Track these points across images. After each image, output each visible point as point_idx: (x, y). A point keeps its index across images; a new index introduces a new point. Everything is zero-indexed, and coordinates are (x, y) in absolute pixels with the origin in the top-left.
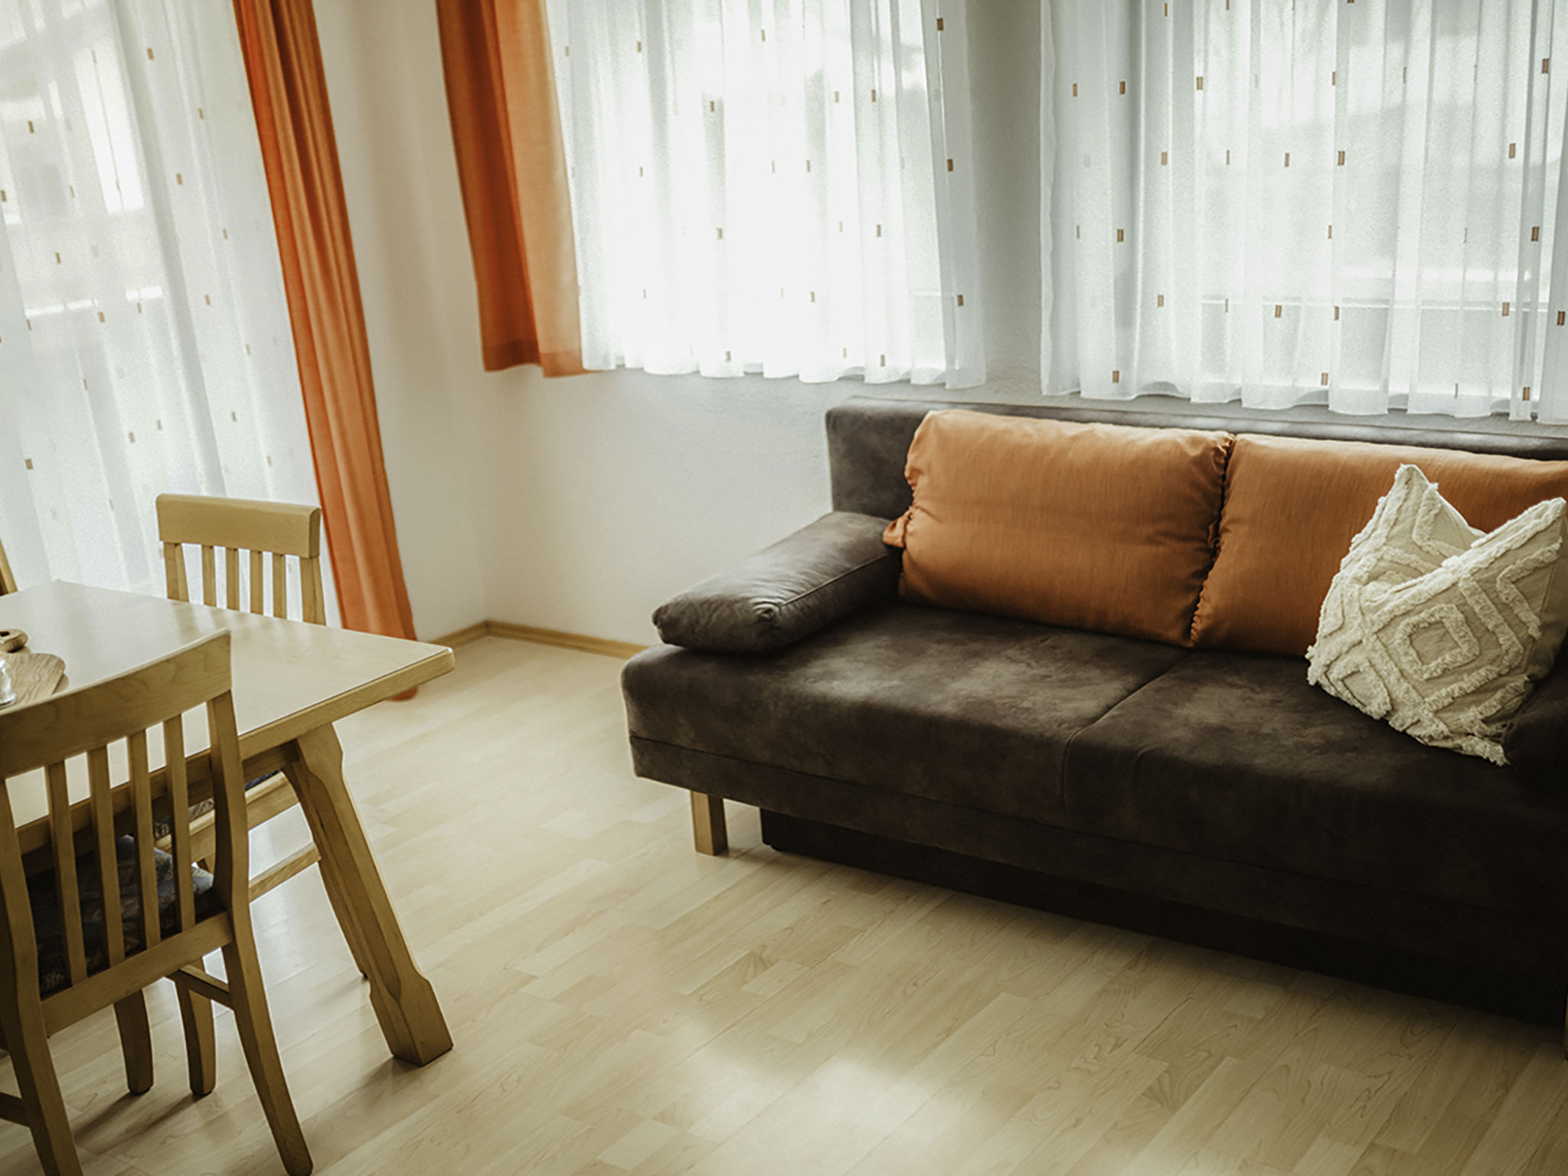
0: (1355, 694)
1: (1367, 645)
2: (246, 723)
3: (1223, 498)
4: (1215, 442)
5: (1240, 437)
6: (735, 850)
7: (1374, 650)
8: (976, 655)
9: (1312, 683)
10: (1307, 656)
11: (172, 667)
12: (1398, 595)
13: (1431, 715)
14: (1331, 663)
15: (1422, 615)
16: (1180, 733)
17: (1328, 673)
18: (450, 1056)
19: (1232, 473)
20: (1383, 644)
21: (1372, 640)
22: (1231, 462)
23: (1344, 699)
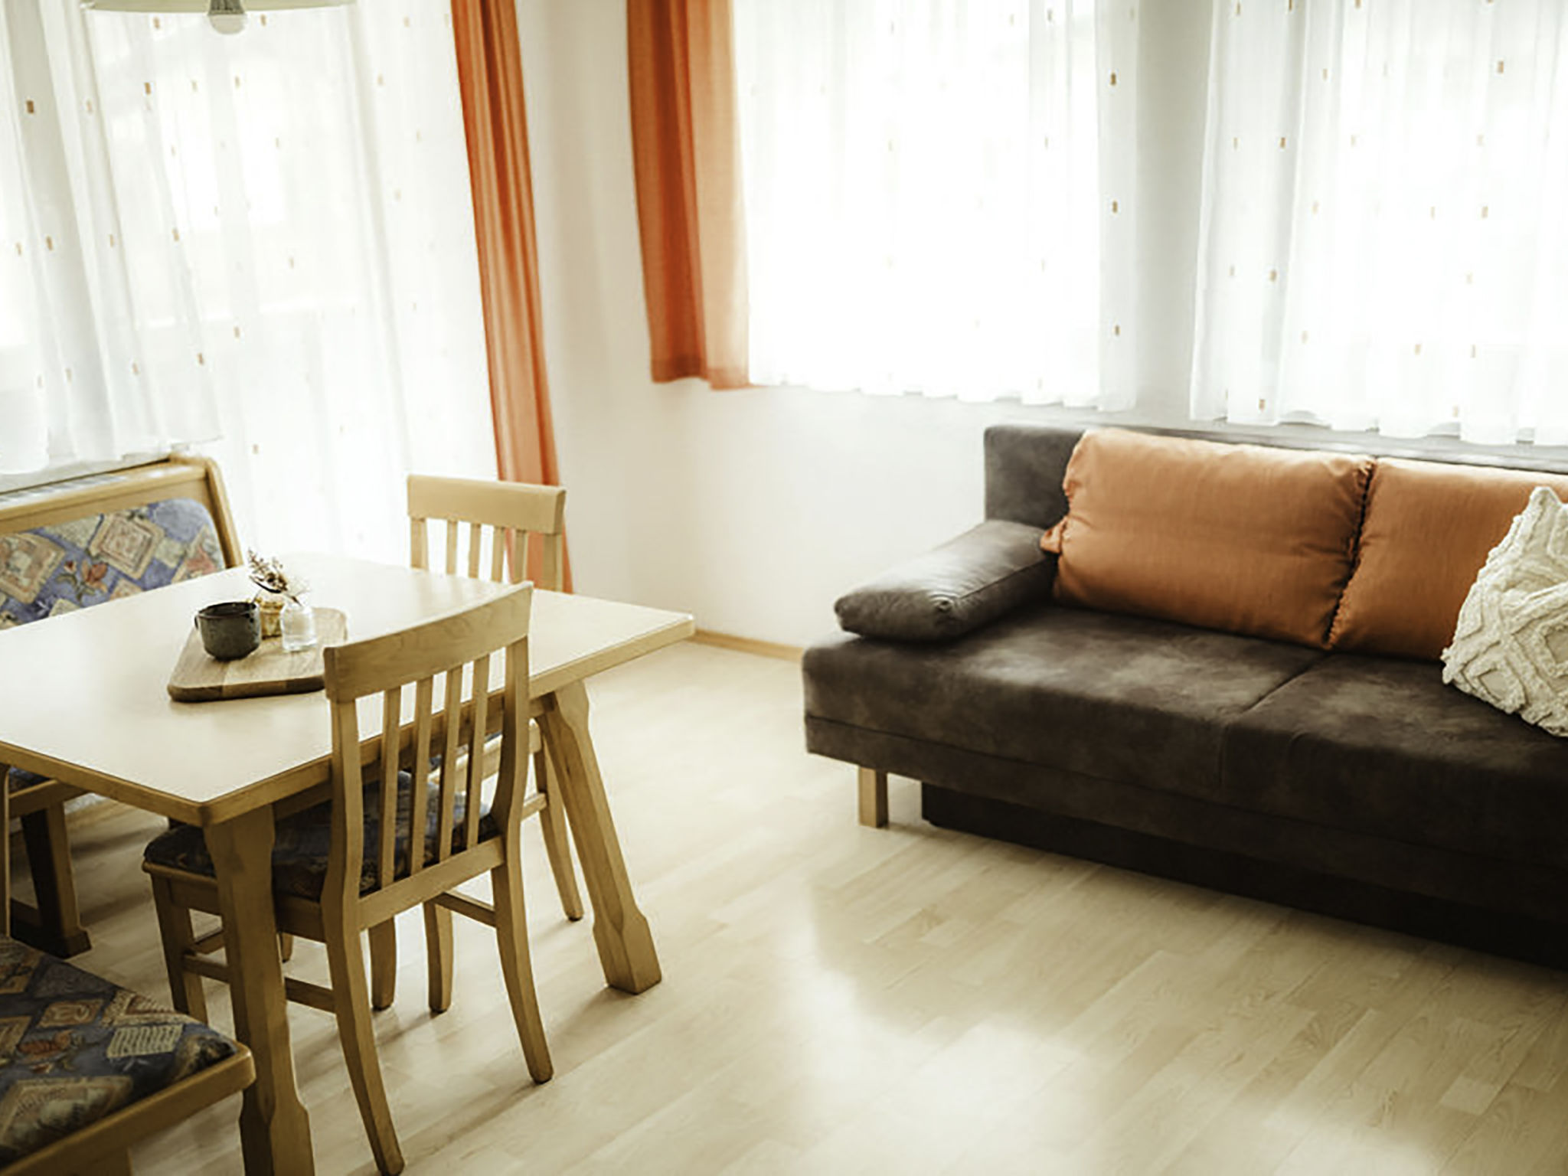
0: (1490, 690)
1: (1505, 645)
2: (537, 667)
3: (1363, 516)
4: (1358, 465)
5: (1380, 461)
6: (895, 824)
7: (1512, 649)
8: (1131, 649)
9: (1446, 680)
10: (1443, 658)
11: (488, 610)
12: (1535, 601)
13: (1563, 708)
14: (1469, 662)
15: (1558, 619)
16: (1329, 719)
17: (1465, 672)
18: (659, 987)
19: (1374, 492)
20: (1520, 644)
21: (1509, 641)
22: (1372, 482)
23: (1478, 695)
